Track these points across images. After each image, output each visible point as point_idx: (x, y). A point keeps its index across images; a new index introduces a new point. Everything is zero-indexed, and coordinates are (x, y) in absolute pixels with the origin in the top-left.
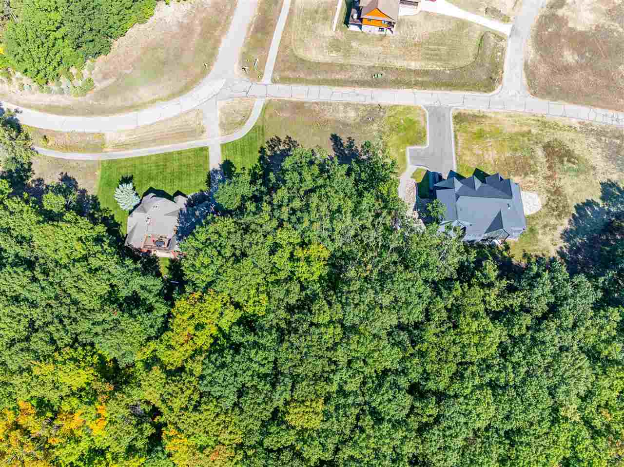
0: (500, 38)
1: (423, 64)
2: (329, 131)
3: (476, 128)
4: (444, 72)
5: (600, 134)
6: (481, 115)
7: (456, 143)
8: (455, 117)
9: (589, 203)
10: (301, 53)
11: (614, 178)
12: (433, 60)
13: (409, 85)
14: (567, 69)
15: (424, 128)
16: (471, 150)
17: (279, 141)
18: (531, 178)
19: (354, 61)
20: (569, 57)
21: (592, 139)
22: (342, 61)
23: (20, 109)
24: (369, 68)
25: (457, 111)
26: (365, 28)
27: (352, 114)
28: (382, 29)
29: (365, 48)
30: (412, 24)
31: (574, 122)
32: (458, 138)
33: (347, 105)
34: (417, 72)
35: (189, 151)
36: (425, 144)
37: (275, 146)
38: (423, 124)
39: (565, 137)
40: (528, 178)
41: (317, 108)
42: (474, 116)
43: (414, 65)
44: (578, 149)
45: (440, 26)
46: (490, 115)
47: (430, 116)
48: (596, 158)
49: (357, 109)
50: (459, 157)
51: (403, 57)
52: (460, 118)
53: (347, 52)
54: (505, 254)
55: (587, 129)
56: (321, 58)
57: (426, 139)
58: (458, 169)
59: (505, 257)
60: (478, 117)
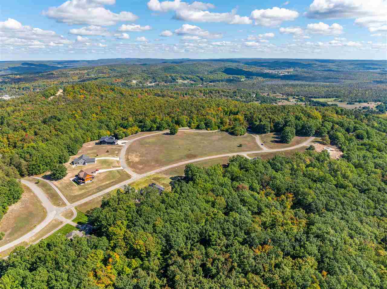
0: (122, 170)
1: (109, 181)
3: (135, 184)
4: (116, 180)
5: (161, 173)
6: (134, 182)
9: (171, 182)
10: (73, 195)
11: (171, 176)
12: (111, 180)
13: (110, 186)
14: (142, 168)
17: (89, 211)
19: (90, 189)
20: (141, 166)
21: (160, 174)
22: (87, 191)
24: (96, 188)
25: (128, 184)
26: (86, 182)
28: (91, 180)
29: (90, 186)
30: (97, 177)
31: (154, 174)
34: (110, 183)
35: (63, 227)
39: (155, 176)
41: (92, 201)
42: (132, 183)
43: (107, 183)
44: (159, 177)
45: (105, 174)
47: (122, 188)
48: (164, 176)
53: (86, 188)
55: (158, 173)
56: (80, 193)
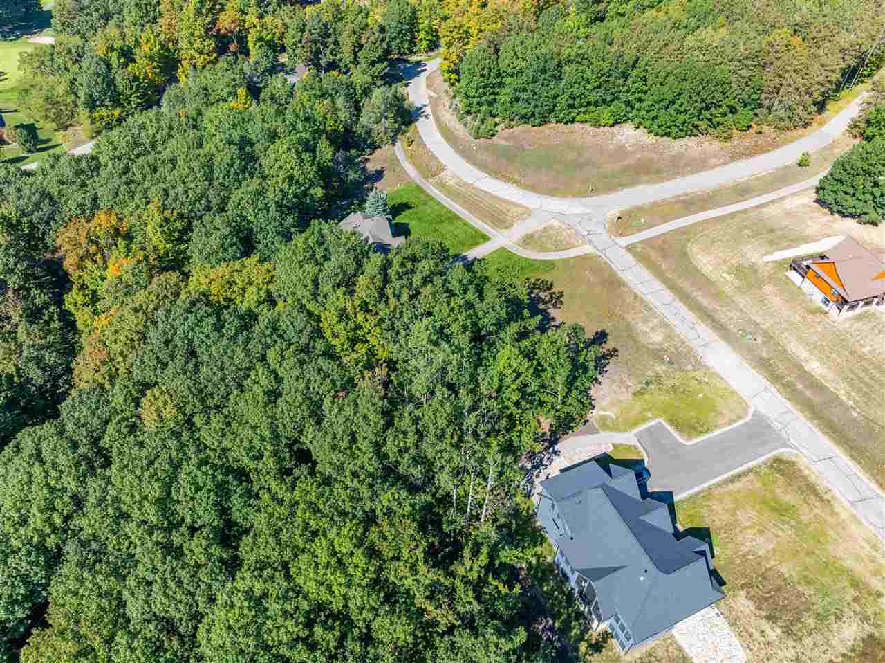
1: (830, 376)
2: (607, 326)
3: (788, 498)
4: (848, 408)
6: (826, 497)
7: (732, 480)
8: (778, 460)
12: (852, 385)
13: (775, 378)
15: (716, 426)
16: (738, 505)
17: (549, 288)
18: (774, 633)
19: (741, 300)
22: (727, 289)
23: (431, 117)
24: (750, 321)
25: (794, 459)
26: (807, 284)
27: (657, 338)
28: (826, 301)
29: (776, 301)
32: (745, 479)
33: (665, 325)
34: (806, 377)
35: (473, 228)
36: (690, 438)
37: (539, 288)
38: (721, 422)
40: (766, 626)
41: (630, 300)
42: (812, 488)
46: (838, 509)
47: (746, 424)
49: (669, 337)
50: (709, 493)
51: (813, 348)
52: (784, 468)
54: (583, 647)
56: (707, 269)
57: (698, 435)
58: (682, 501)
59: (577, 650)
60: (817, 495)
